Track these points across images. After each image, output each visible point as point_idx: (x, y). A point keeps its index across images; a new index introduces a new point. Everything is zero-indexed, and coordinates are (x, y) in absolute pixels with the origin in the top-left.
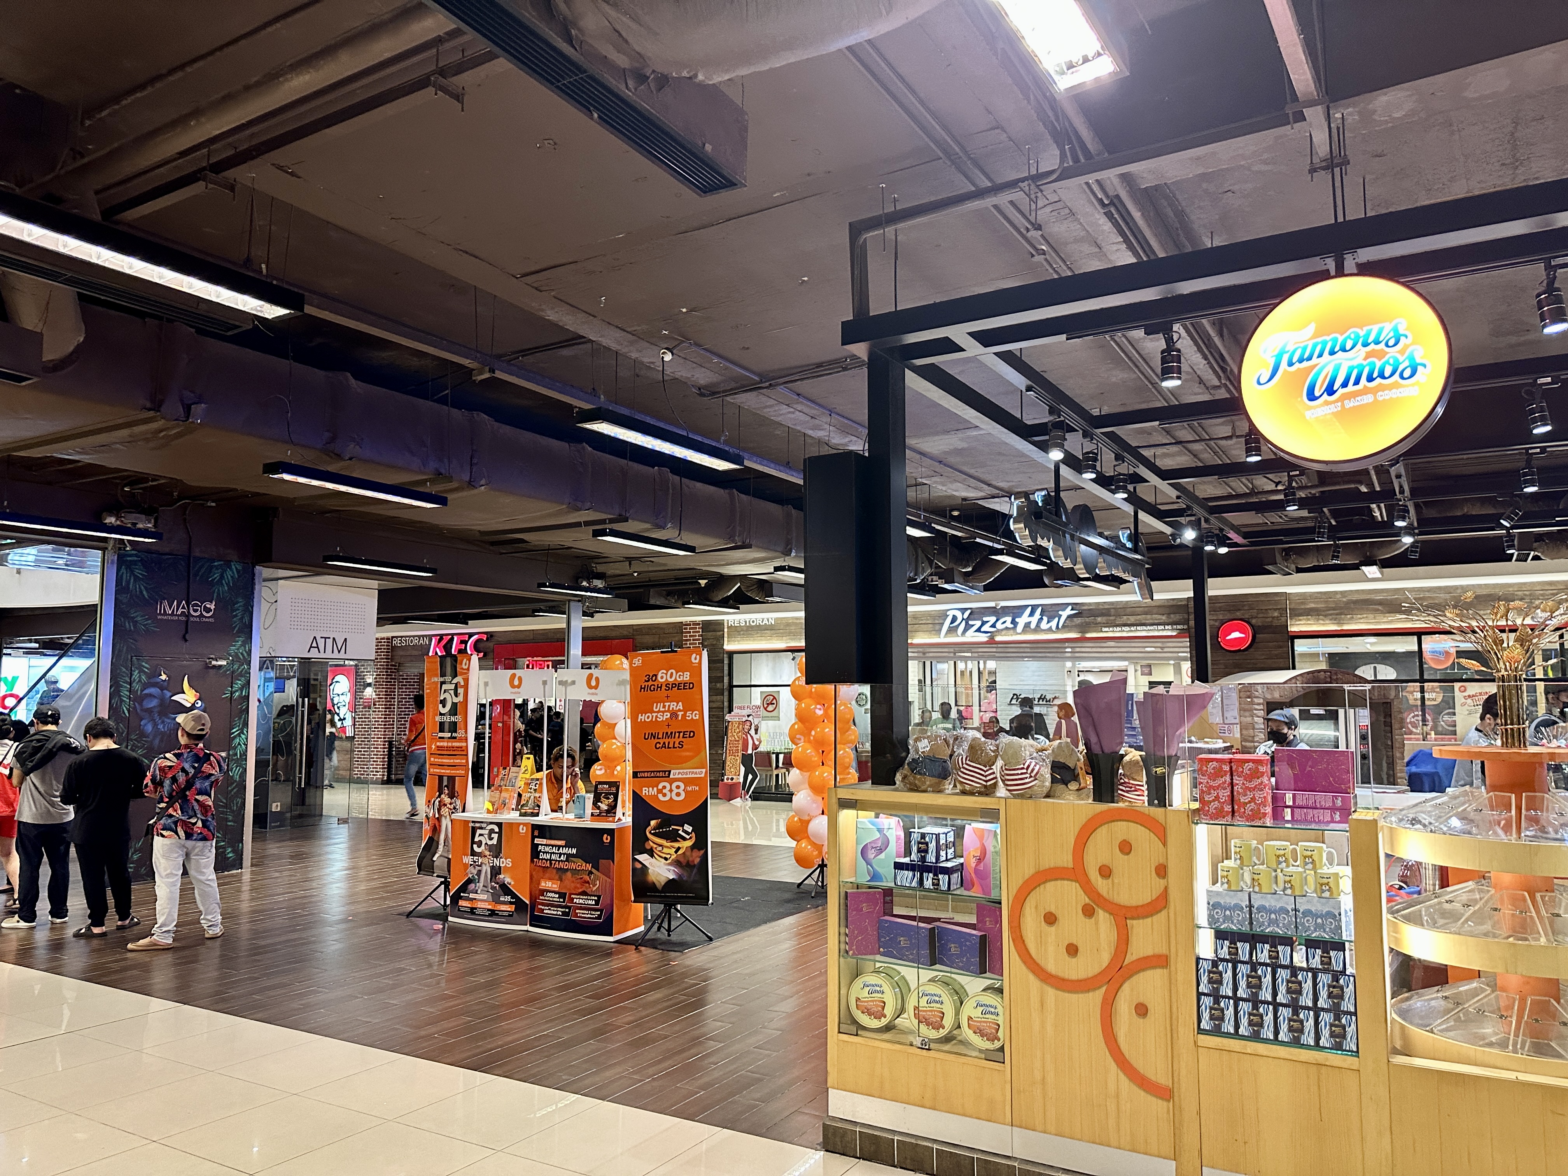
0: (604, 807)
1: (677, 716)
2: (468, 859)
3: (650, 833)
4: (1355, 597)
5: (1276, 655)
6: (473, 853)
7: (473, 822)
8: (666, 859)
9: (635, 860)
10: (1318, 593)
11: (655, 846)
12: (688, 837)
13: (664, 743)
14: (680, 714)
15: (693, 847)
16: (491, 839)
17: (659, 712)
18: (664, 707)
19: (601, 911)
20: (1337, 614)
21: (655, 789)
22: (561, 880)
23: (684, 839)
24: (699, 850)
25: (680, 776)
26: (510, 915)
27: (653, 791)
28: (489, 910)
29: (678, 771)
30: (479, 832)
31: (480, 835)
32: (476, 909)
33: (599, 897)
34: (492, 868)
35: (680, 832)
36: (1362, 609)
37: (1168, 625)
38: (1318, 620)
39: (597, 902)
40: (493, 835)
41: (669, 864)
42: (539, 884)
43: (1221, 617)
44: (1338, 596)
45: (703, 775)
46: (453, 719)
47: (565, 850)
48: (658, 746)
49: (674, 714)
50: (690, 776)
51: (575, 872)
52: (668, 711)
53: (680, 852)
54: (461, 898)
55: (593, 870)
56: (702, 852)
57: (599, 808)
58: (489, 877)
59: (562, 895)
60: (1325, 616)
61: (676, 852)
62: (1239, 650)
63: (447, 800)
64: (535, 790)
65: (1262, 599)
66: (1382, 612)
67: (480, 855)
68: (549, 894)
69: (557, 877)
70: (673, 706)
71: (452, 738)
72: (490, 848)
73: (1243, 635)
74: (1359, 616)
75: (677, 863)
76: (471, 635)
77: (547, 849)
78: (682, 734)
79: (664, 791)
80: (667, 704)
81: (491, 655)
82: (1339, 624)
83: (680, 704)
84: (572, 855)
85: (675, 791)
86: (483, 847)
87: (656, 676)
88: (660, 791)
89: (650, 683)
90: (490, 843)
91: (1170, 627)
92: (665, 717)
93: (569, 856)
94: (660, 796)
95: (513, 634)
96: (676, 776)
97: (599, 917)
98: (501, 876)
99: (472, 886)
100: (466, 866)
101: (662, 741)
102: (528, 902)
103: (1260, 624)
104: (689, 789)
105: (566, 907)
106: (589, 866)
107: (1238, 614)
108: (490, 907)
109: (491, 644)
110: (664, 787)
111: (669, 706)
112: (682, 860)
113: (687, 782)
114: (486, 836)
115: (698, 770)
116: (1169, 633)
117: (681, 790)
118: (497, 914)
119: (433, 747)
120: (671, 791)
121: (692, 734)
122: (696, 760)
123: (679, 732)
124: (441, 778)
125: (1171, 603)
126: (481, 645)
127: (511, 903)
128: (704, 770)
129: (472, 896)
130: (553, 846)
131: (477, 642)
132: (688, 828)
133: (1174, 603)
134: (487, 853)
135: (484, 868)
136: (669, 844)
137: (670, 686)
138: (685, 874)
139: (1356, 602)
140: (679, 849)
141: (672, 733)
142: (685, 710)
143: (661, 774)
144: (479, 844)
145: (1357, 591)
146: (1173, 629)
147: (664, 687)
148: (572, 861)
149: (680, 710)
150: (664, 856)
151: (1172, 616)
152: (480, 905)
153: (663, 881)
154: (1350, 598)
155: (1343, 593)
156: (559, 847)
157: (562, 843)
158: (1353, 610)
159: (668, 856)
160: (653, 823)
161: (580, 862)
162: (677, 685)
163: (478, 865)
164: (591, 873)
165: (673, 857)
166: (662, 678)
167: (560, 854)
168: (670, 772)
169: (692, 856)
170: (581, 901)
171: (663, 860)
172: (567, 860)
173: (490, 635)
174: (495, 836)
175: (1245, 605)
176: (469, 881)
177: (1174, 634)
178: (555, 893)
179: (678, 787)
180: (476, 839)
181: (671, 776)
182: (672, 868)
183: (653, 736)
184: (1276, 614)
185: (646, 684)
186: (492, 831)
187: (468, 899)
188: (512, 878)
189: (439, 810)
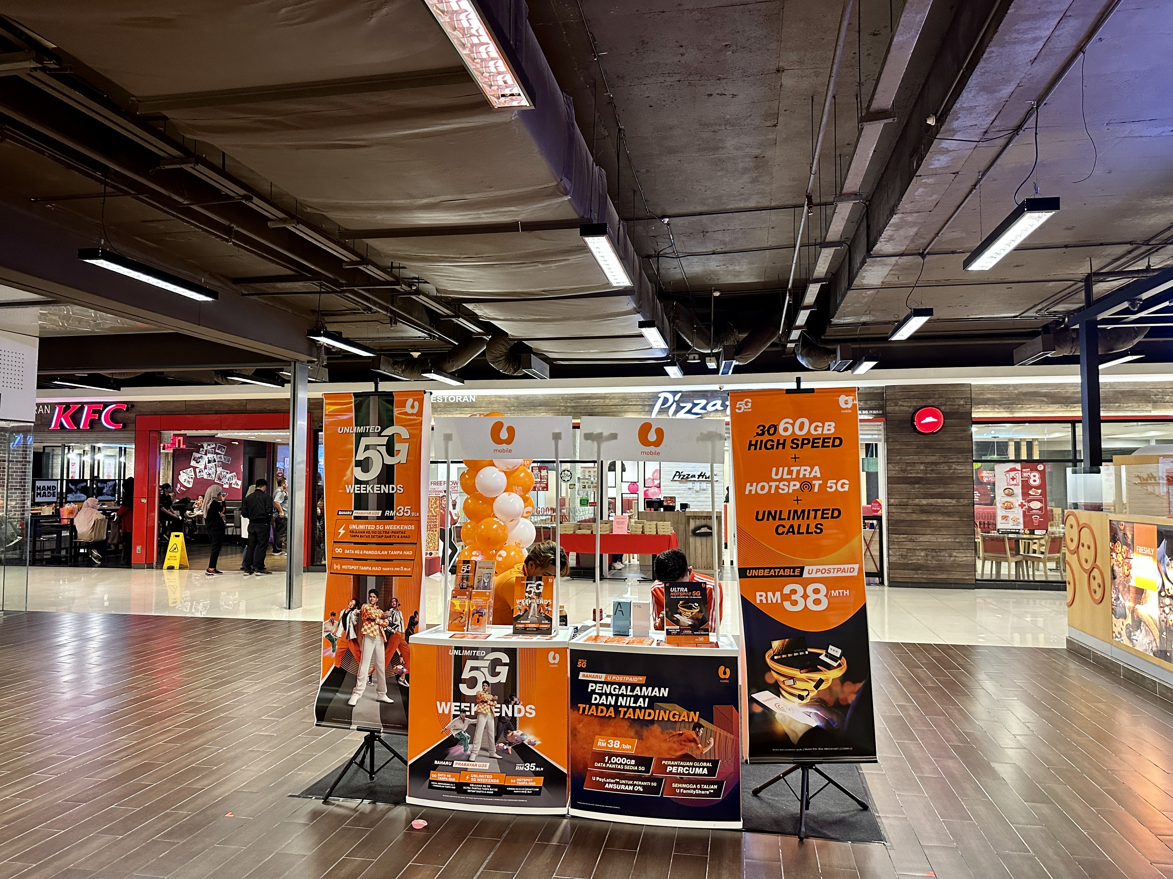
0: (685, 620)
1: (812, 487)
2: (449, 707)
3: (772, 659)
4: (1025, 390)
5: (961, 438)
6: (459, 697)
7: (456, 648)
8: (801, 698)
9: (752, 700)
10: (994, 385)
11: (782, 679)
12: (835, 664)
13: (792, 526)
14: (817, 483)
15: (844, 679)
16: (495, 674)
17: (781, 480)
18: (790, 472)
19: (720, 784)
20: (1010, 404)
21: (778, 594)
22: (640, 738)
23: (829, 667)
24: (854, 682)
25: (819, 575)
26: (534, 793)
27: (775, 597)
28: (493, 786)
29: (815, 568)
30: (470, 664)
31: (473, 669)
32: (468, 784)
33: (715, 763)
34: (500, 720)
35: (823, 657)
36: (1031, 400)
37: (865, 410)
38: (994, 408)
39: (712, 771)
40: (498, 669)
41: (807, 705)
42: (592, 743)
43: (914, 404)
44: (1011, 389)
45: (855, 574)
46: (385, 489)
47: (647, 691)
48: (781, 530)
49: (806, 484)
50: (836, 575)
51: (667, 724)
52: (797, 479)
53: (823, 687)
54: (435, 768)
55: (703, 722)
56: (860, 685)
57: (677, 622)
58: (493, 734)
59: (644, 761)
60: (1000, 405)
61: (817, 687)
62: (933, 433)
63: (376, 612)
64: (539, 595)
65: (950, 389)
66: (1047, 403)
67: (474, 700)
68: (614, 760)
69: (632, 733)
70: (805, 471)
71: (383, 517)
72: (495, 689)
73: (935, 420)
74: (1028, 406)
75: (820, 703)
76: (106, 405)
77: (607, 689)
78: (819, 513)
79: (794, 597)
80: (795, 469)
81: (132, 426)
82: (1011, 412)
83: (817, 468)
84: (662, 699)
85: (813, 597)
86: (479, 688)
87: (776, 427)
88: (786, 597)
89: (766, 437)
90: (493, 680)
91: (866, 412)
92: (792, 488)
93: (653, 701)
94: (787, 605)
95: (159, 405)
96: (813, 575)
97: (717, 793)
98: (517, 733)
99: (458, 750)
100: (445, 718)
101: (787, 524)
102: (565, 771)
103: (948, 411)
104: (835, 593)
105: (651, 779)
106: (695, 716)
107: (930, 402)
108: (496, 782)
109: (132, 415)
110: (794, 592)
111: (798, 472)
112: (827, 698)
113: (831, 583)
114: (486, 671)
115: (846, 566)
116: (866, 417)
117: (821, 596)
118: (511, 793)
119: (342, 531)
120: (805, 596)
121: (836, 513)
122: (843, 551)
123: (816, 511)
124: (360, 580)
125: (868, 391)
126: (119, 416)
127: (536, 774)
128: (856, 566)
129: (456, 764)
130: (620, 685)
131: (113, 412)
132: (836, 651)
133: (871, 391)
134: (488, 697)
135: (482, 721)
136: (804, 676)
137: (798, 443)
138: (835, 719)
139: (1025, 394)
140: (821, 682)
141: (803, 511)
142: (825, 478)
143: (787, 572)
144: (472, 683)
145: (1027, 385)
146: (869, 414)
147: (788, 444)
148: (661, 708)
149: (815, 478)
150: (797, 692)
151: (869, 402)
152: (474, 778)
153: (800, 730)
154: (1020, 390)
155: (1015, 386)
156: (634, 686)
157: (642, 679)
158: (1023, 400)
159: (804, 694)
160: (776, 644)
161: (677, 709)
162: (813, 442)
163: (470, 717)
164: (698, 726)
165: (812, 694)
166: (786, 429)
167: (637, 698)
168: (802, 569)
169: (843, 692)
170: (681, 770)
171: (797, 700)
172: (651, 706)
173: (131, 405)
174: (504, 671)
175: (935, 394)
176: (452, 742)
177: (871, 418)
178: (629, 757)
179: (816, 591)
180: (466, 675)
181: (805, 575)
182: (814, 711)
183: (772, 515)
184: (962, 402)
185: (759, 438)
186: (496, 662)
187: (450, 769)
188: (537, 735)
189: (357, 628)
